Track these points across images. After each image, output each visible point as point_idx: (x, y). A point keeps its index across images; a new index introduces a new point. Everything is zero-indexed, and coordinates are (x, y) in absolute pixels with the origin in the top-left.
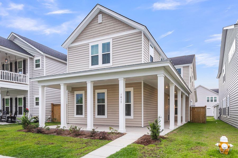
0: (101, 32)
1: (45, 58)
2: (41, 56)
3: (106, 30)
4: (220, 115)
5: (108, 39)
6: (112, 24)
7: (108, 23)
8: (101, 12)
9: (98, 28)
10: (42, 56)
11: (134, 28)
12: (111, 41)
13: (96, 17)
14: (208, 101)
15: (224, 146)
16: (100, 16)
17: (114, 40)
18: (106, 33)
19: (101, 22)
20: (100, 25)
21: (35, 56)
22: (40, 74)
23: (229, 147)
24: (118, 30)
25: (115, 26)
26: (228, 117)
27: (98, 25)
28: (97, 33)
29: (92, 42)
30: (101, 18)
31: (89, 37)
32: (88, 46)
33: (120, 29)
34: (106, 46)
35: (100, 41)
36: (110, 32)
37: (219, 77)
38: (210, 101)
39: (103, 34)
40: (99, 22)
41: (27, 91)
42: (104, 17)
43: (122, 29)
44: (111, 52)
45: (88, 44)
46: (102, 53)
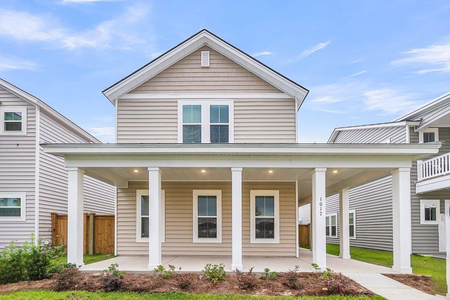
0: (206, 83)
1: (38, 112)
2: (26, 107)
3: (220, 83)
5: (223, 99)
6: (234, 74)
7: (224, 70)
8: (206, 47)
9: (200, 75)
10: (29, 107)
11: (280, 91)
12: (230, 104)
13: (197, 53)
16: (206, 55)
17: (237, 104)
18: (219, 87)
19: (208, 65)
20: (205, 70)
24: (247, 88)
27: (201, 70)
28: (196, 83)
29: (185, 99)
30: (209, 59)
31: (178, 88)
32: (175, 104)
33: (251, 88)
34: (219, 113)
35: (206, 101)
36: (229, 88)
39: (212, 88)
40: (202, 65)
42: (213, 57)
43: (254, 88)
44: (231, 124)
45: (175, 101)
46: (211, 122)
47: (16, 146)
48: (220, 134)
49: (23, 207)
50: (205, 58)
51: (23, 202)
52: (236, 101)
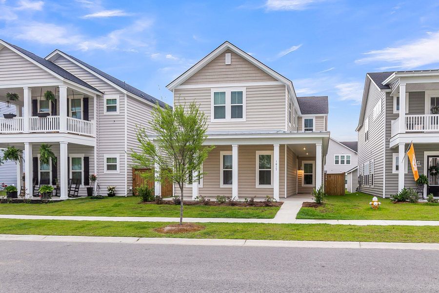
0: (229, 76)
1: (126, 98)
2: (119, 95)
3: (238, 76)
4: (360, 185)
5: (239, 86)
6: (246, 69)
8: (228, 51)
9: (224, 70)
10: (121, 95)
11: (276, 80)
12: (244, 90)
13: (222, 55)
14: (337, 162)
15: (376, 203)
16: (228, 56)
17: (248, 90)
18: (237, 79)
19: (230, 63)
20: (228, 67)
21: (106, 93)
22: (115, 122)
23: (378, 204)
24: (254, 78)
25: (250, 72)
26: (372, 187)
27: (225, 67)
28: (222, 76)
29: (215, 88)
30: (230, 59)
31: (210, 80)
32: (209, 92)
33: (257, 78)
34: (237, 96)
35: (228, 88)
36: (243, 79)
37: (359, 130)
38: (340, 162)
39: (232, 79)
40: (226, 63)
41: (93, 147)
42: (233, 57)
43: (259, 78)
44: (244, 105)
45: (209, 89)
46: (231, 104)
47: (113, 122)
48: (237, 112)
49: (118, 164)
50: (228, 58)
51: (118, 160)
52: (248, 88)
